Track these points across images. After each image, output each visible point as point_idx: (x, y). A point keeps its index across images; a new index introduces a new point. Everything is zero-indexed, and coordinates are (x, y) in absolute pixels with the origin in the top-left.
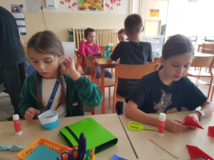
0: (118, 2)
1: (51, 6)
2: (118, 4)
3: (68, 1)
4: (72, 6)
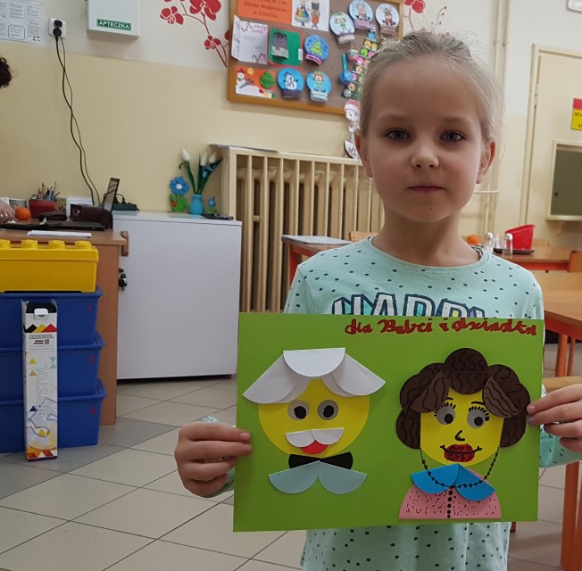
1: (116, 25)
3: (206, 10)
4: (224, 41)
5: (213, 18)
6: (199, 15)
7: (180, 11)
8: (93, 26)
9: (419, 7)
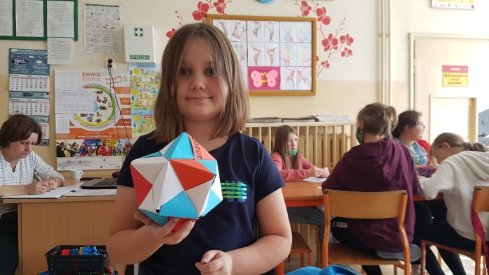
0: (345, 45)
1: (141, 57)
2: (346, 53)
9: (327, 21)
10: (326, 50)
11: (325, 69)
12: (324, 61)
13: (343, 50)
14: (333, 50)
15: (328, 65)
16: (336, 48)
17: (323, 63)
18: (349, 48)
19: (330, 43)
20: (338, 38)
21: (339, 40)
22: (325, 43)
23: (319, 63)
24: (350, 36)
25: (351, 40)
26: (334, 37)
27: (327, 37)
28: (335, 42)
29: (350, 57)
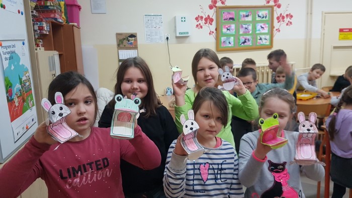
0: (288, 19)
1: (184, 33)
2: (289, 23)
3: (209, 22)
4: (215, 32)
5: (211, 24)
6: (207, 25)
7: (201, 25)
8: (178, 35)
9: (279, 6)
10: (278, 22)
11: (278, 33)
12: (277, 28)
13: (287, 22)
14: (282, 22)
15: (279, 31)
16: (284, 21)
17: (277, 30)
18: (290, 21)
19: (281, 18)
20: (285, 15)
21: (285, 17)
22: (278, 18)
23: (275, 29)
24: (291, 14)
25: (292, 16)
26: (283, 15)
27: (279, 15)
28: (283, 18)
29: (291, 26)
